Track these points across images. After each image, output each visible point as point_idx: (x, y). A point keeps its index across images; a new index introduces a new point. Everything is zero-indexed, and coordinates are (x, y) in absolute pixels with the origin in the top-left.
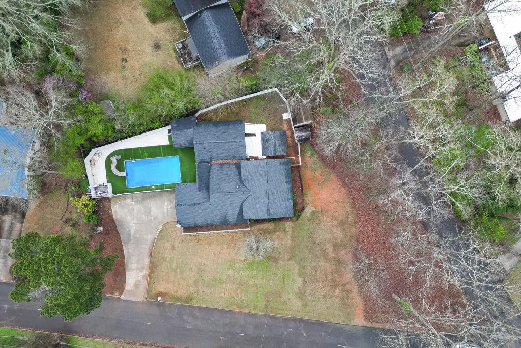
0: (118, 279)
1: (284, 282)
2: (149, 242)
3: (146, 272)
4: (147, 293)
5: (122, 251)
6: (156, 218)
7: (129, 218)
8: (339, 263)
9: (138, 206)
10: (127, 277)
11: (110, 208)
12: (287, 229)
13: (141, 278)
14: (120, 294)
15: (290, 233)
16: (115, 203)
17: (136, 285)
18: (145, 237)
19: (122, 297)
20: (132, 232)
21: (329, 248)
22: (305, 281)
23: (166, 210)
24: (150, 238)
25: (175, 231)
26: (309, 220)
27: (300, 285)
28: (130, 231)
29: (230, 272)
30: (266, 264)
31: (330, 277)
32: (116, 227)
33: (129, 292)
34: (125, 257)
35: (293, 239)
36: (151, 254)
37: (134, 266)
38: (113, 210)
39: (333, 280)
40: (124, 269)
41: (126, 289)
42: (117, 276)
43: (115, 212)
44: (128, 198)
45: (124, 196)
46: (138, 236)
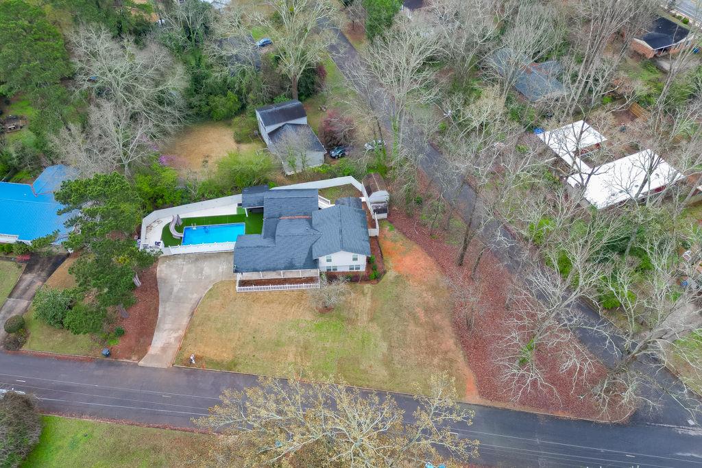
0: (142, 340)
1: (364, 346)
2: (193, 302)
3: (181, 333)
4: (177, 358)
5: (156, 309)
6: (207, 277)
7: (175, 276)
8: (435, 329)
9: (190, 266)
10: (155, 338)
11: (156, 267)
12: (366, 291)
13: (172, 340)
14: (139, 359)
15: (369, 295)
16: (163, 263)
17: (164, 349)
18: (190, 296)
19: (141, 363)
20: (175, 289)
21: (420, 313)
22: (391, 347)
23: (220, 270)
24: (195, 296)
25: (228, 290)
26: (392, 283)
27: (385, 350)
28: (172, 289)
29: (292, 333)
30: (340, 326)
31: (424, 343)
32: (157, 285)
33: (153, 356)
34: (159, 316)
35: (373, 300)
36: (193, 314)
37: (167, 326)
38: (158, 269)
39: (429, 346)
40: (154, 330)
41: (149, 353)
42: (142, 337)
43: (161, 271)
44: (180, 258)
45: (175, 257)
46: (181, 294)
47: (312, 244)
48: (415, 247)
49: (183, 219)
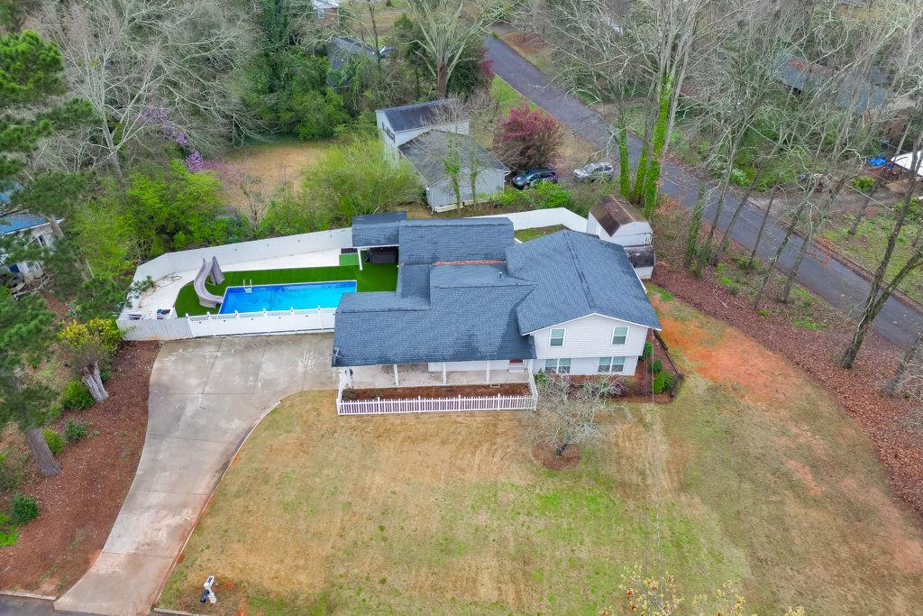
0: (80, 534)
1: (682, 557)
2: (229, 437)
3: (189, 515)
4: (168, 584)
5: (135, 457)
6: (268, 384)
7: (193, 381)
8: (857, 514)
9: (230, 360)
10: (115, 530)
11: (150, 362)
12: (648, 418)
13: (162, 536)
14: (61, 590)
15: (658, 427)
16: (170, 353)
17: (136, 561)
18: (223, 424)
19: (65, 602)
20: (190, 410)
21: (805, 476)
22: (758, 562)
23: (300, 369)
24: (237, 425)
25: (316, 410)
26: (706, 402)
27: (745, 571)
28: (183, 408)
29: (482, 518)
30: (605, 501)
31: (844, 552)
32: (146, 399)
33: (100, 580)
34: (139, 472)
35: (675, 442)
36: (225, 466)
37: (155, 498)
38: (156, 365)
39: (861, 561)
40: (118, 507)
41: (93, 570)
42: (82, 526)
43: (161, 370)
44: (209, 344)
45: (200, 341)
46: (202, 421)
47: (517, 305)
48: (730, 330)
49: (226, 274)
